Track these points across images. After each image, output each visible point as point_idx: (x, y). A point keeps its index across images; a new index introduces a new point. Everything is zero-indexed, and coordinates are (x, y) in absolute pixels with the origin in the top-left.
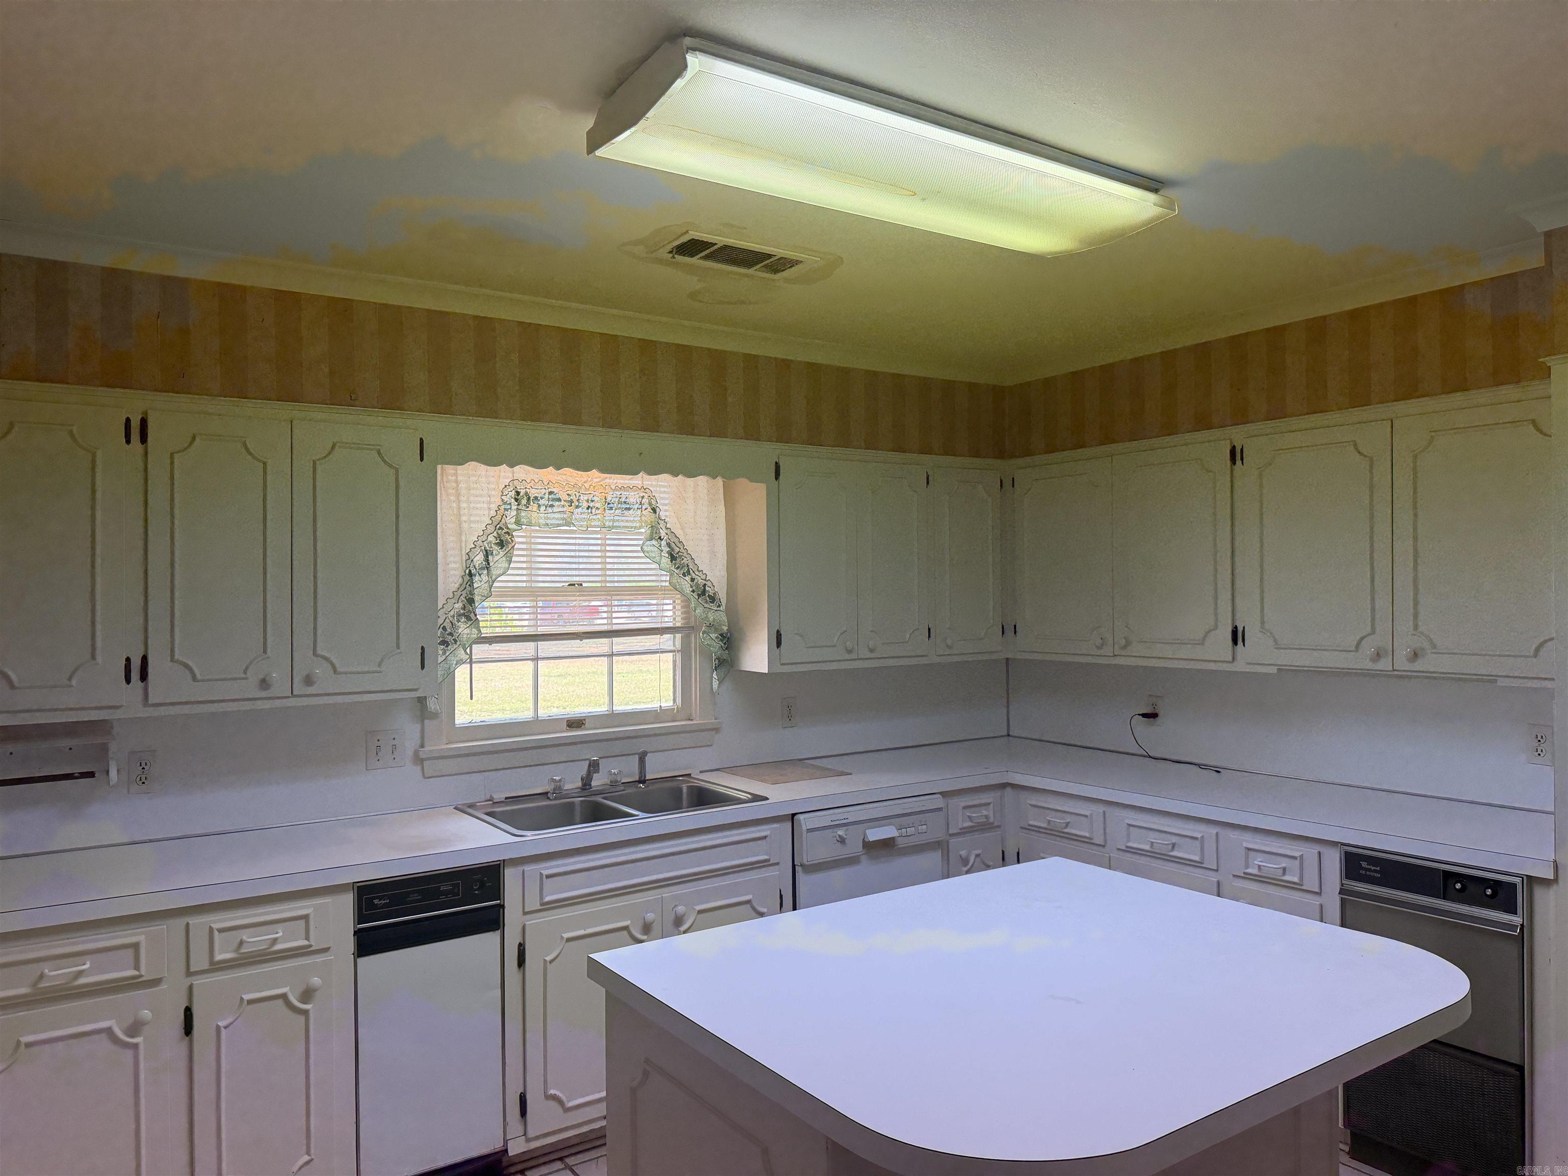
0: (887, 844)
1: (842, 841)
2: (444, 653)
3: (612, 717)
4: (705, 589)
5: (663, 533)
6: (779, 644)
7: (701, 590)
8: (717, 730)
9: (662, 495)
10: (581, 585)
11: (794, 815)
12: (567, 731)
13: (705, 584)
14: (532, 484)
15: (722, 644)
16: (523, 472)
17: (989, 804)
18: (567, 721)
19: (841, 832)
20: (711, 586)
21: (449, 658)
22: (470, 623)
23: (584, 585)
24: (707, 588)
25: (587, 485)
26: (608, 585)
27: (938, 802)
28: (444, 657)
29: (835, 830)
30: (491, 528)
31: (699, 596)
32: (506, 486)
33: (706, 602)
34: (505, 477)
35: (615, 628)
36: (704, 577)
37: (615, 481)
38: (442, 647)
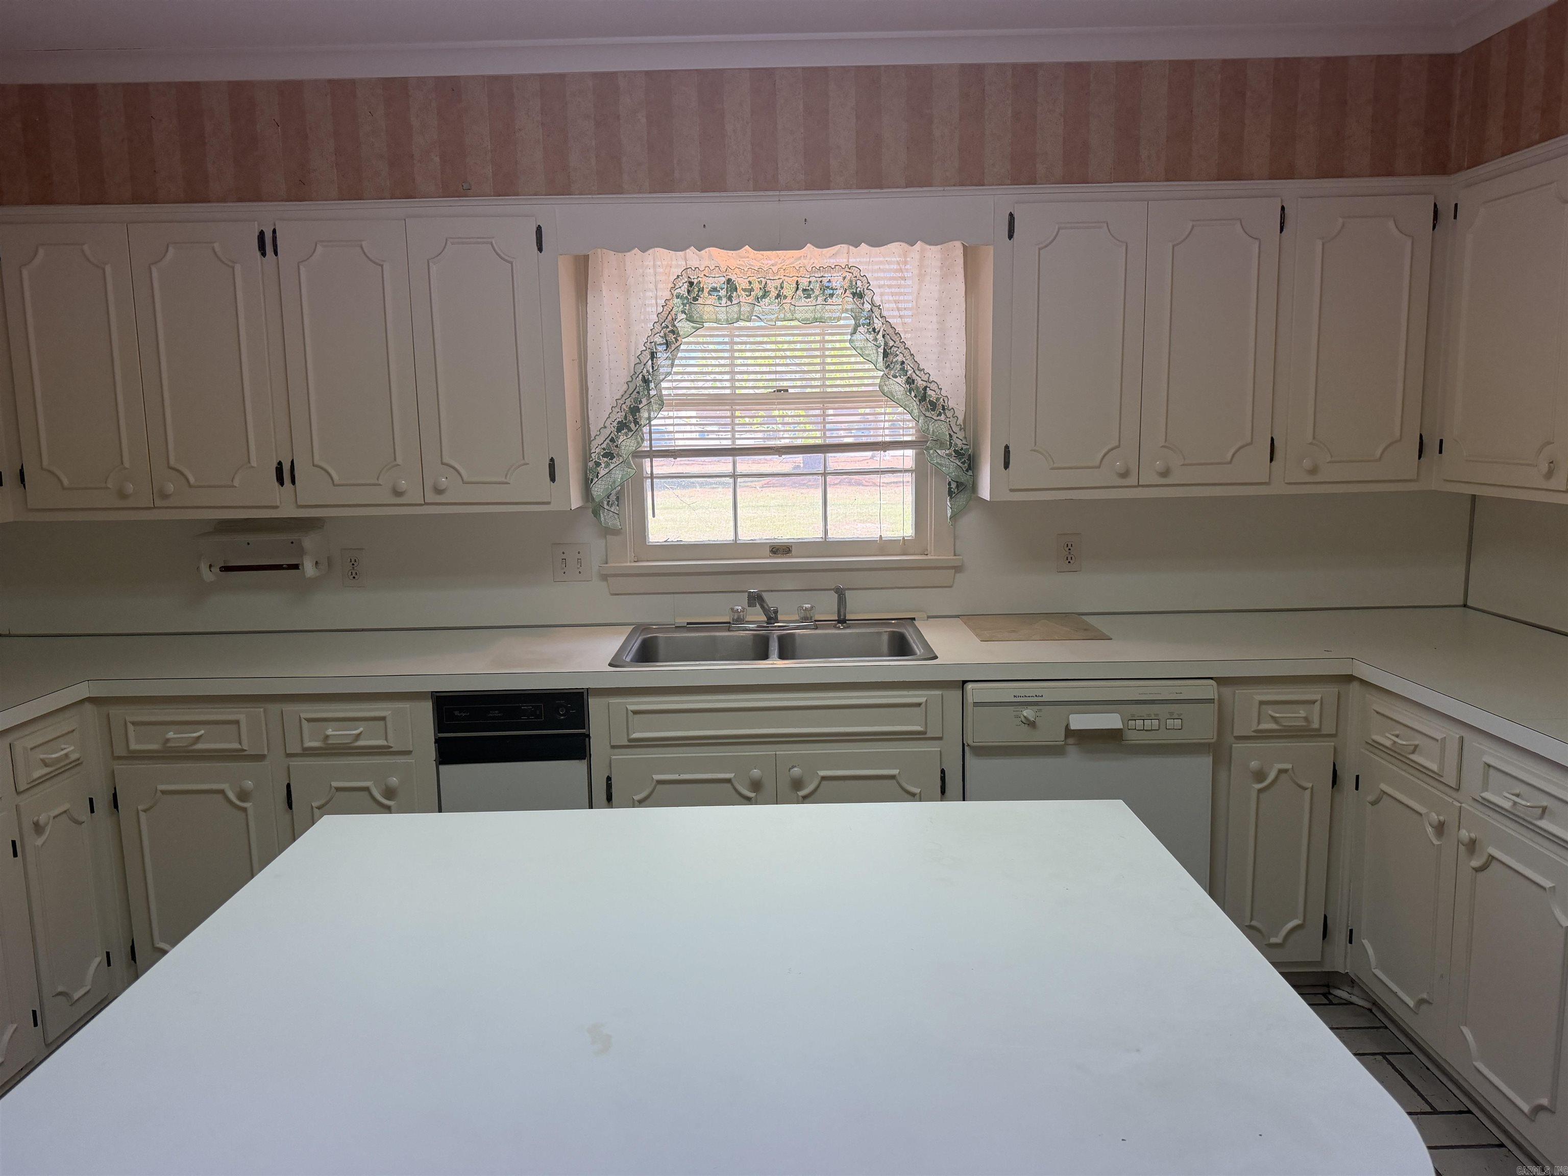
0: (1111, 737)
1: (1032, 724)
2: (607, 465)
3: (825, 546)
4: (925, 393)
5: (878, 324)
6: (1006, 465)
7: (921, 395)
8: (958, 569)
9: (876, 275)
10: (787, 391)
11: (964, 682)
12: (770, 557)
13: (925, 388)
14: (705, 273)
15: (959, 464)
16: (693, 257)
17: (1314, 702)
18: (770, 547)
19: (1028, 713)
20: (936, 389)
21: (613, 472)
22: (630, 434)
23: (790, 391)
24: (929, 392)
25: (775, 269)
26: (829, 390)
27: (1210, 690)
28: (607, 470)
29: (1019, 708)
30: (658, 328)
31: (920, 401)
32: (678, 276)
33: (927, 410)
34: (678, 266)
35: (828, 441)
36: (925, 378)
37: (812, 261)
38: (606, 459)
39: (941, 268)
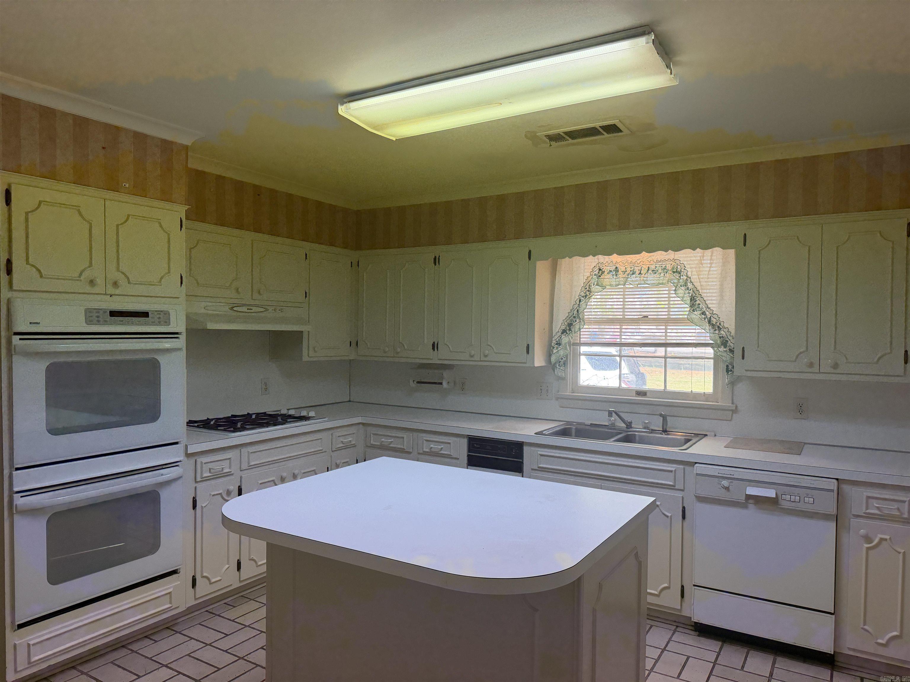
1: (727, 489)
2: (557, 348)
3: (665, 393)
4: (711, 319)
5: (690, 285)
6: (743, 357)
7: (709, 320)
8: (734, 411)
9: (688, 262)
11: (696, 463)
12: (636, 396)
13: (711, 317)
14: (606, 265)
16: (601, 258)
18: (636, 391)
19: (725, 483)
20: (717, 317)
21: (559, 351)
22: (567, 335)
23: (649, 317)
24: (713, 319)
25: (638, 262)
26: (671, 317)
28: (557, 351)
29: (721, 480)
30: (583, 289)
31: (709, 323)
32: (595, 266)
33: (712, 328)
34: (595, 262)
35: (668, 342)
36: (711, 312)
37: (657, 257)
38: (557, 346)
39: (723, 259)
